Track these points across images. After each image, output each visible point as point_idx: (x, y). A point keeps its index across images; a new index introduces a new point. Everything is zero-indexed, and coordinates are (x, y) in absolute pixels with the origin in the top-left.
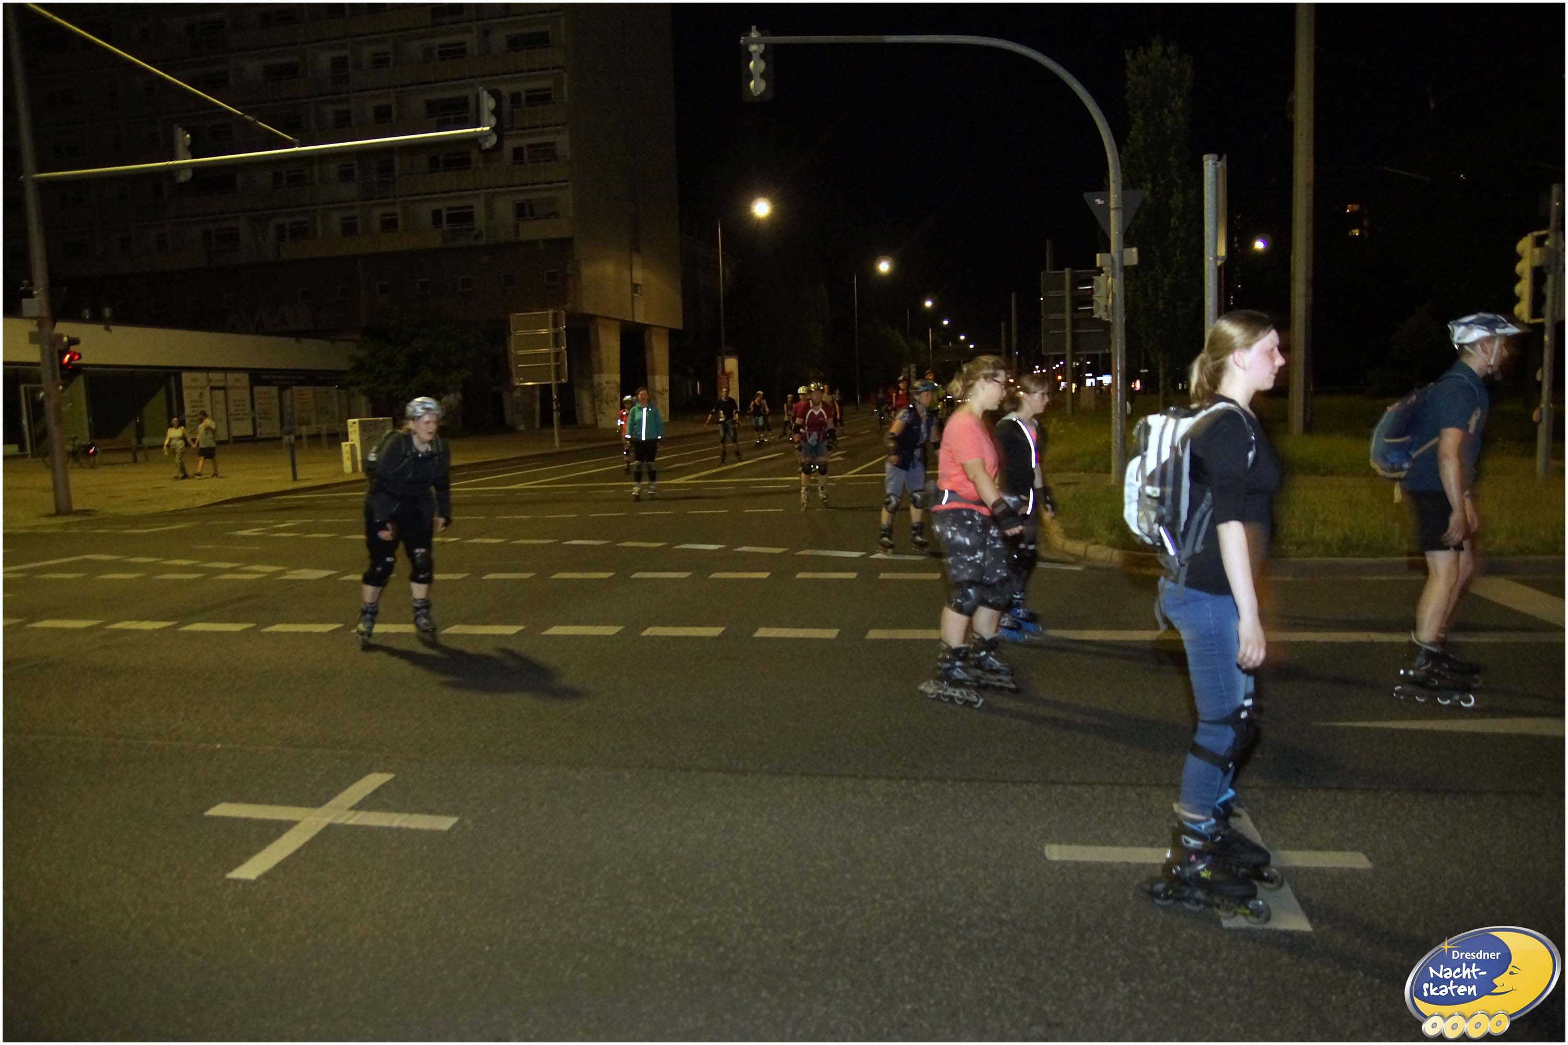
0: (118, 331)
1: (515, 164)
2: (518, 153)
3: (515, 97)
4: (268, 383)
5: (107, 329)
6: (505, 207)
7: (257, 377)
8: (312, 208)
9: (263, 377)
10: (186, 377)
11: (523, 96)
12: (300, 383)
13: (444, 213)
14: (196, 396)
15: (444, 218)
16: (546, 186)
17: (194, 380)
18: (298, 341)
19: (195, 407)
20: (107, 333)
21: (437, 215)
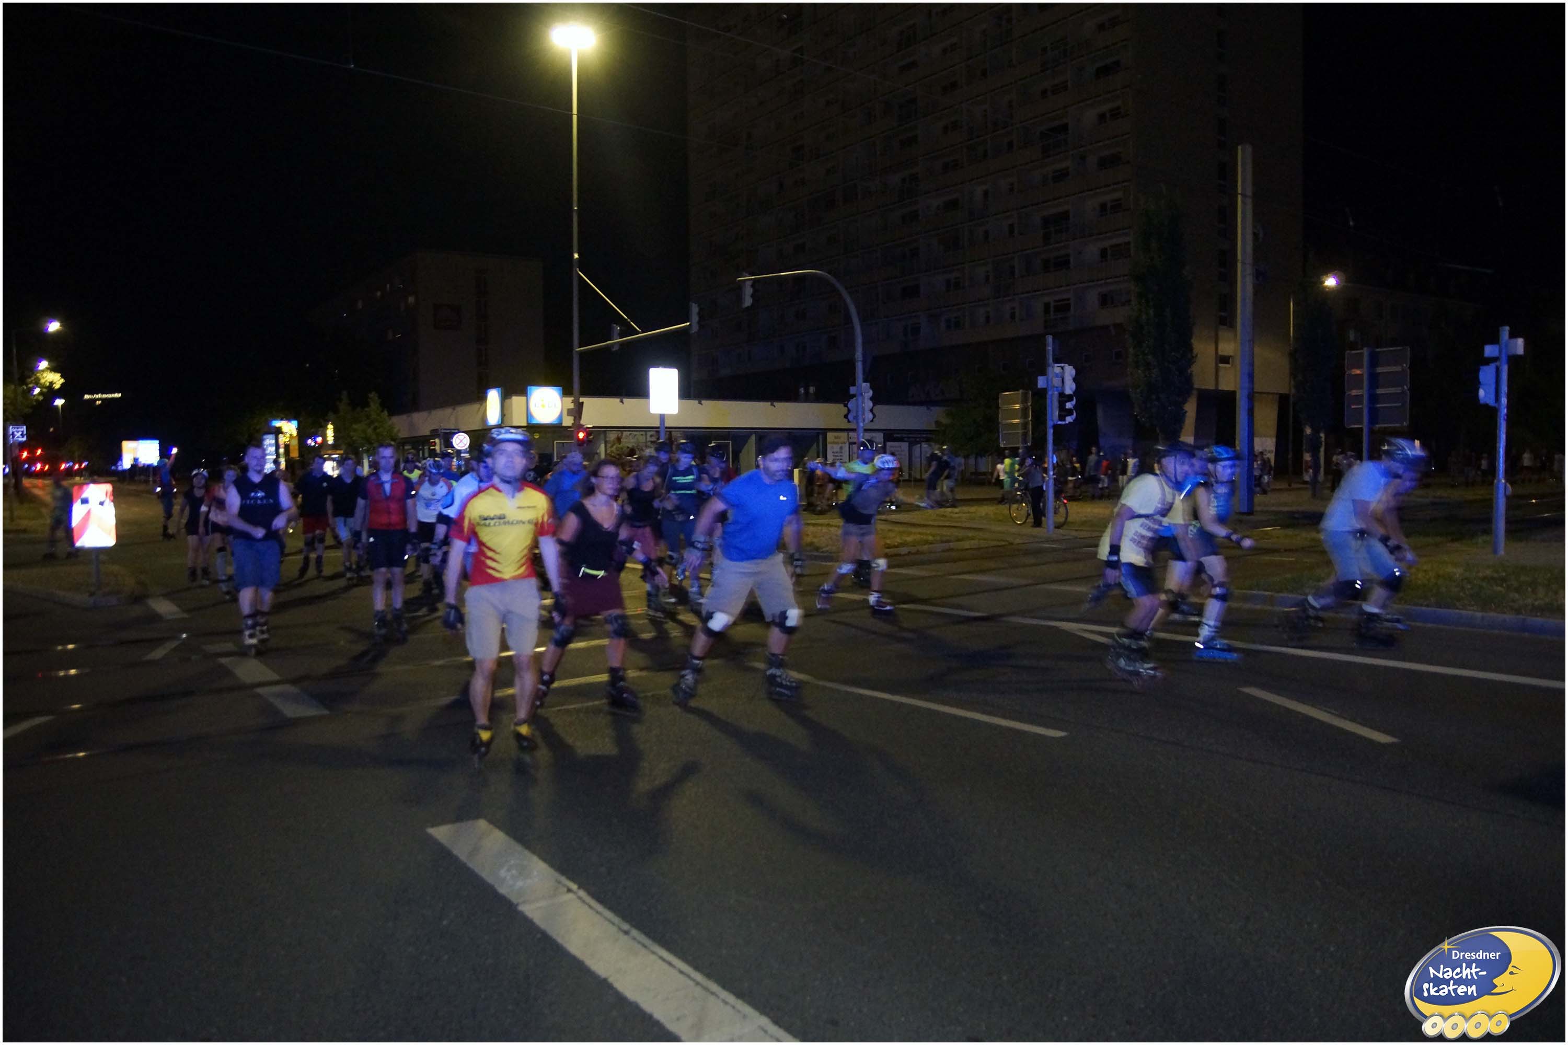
0: (778, 405)
1: (1102, 261)
2: (1104, 253)
3: (1103, 207)
4: (901, 440)
5: (772, 405)
6: (1092, 298)
7: (890, 436)
8: (964, 306)
9: (895, 435)
10: (830, 436)
11: (1109, 206)
12: (928, 440)
13: (1052, 304)
14: (836, 448)
15: (1052, 309)
16: (1117, 279)
17: (836, 438)
18: (928, 409)
19: (836, 456)
20: (773, 407)
21: (1047, 306)
